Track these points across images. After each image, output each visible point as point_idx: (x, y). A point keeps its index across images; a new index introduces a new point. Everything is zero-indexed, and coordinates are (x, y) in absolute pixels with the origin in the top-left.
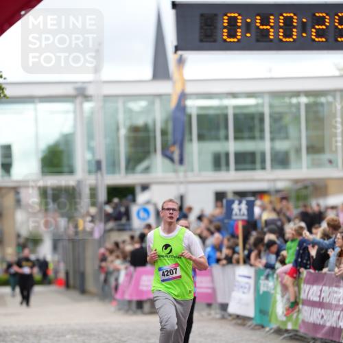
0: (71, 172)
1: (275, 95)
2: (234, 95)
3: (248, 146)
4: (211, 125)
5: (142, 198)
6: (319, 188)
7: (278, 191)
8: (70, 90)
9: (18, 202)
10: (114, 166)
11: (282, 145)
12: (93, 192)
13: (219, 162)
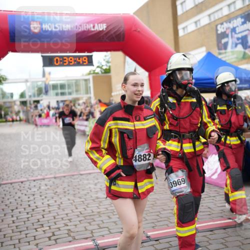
0: (25, 97)
1: (68, 80)
2: (60, 80)
3: (63, 91)
4: (55, 87)
5: (41, 102)
6: (78, 99)
7: (69, 100)
8: (24, 80)
9: (15, 104)
10: (34, 96)
11: (70, 91)
12: (30, 102)
13: (57, 94)
